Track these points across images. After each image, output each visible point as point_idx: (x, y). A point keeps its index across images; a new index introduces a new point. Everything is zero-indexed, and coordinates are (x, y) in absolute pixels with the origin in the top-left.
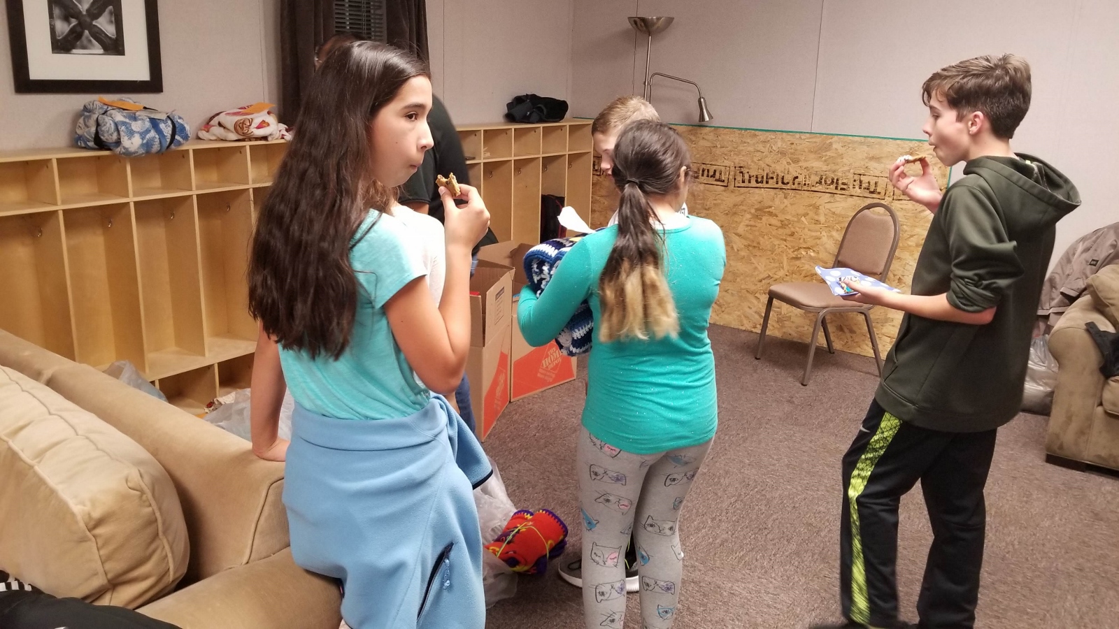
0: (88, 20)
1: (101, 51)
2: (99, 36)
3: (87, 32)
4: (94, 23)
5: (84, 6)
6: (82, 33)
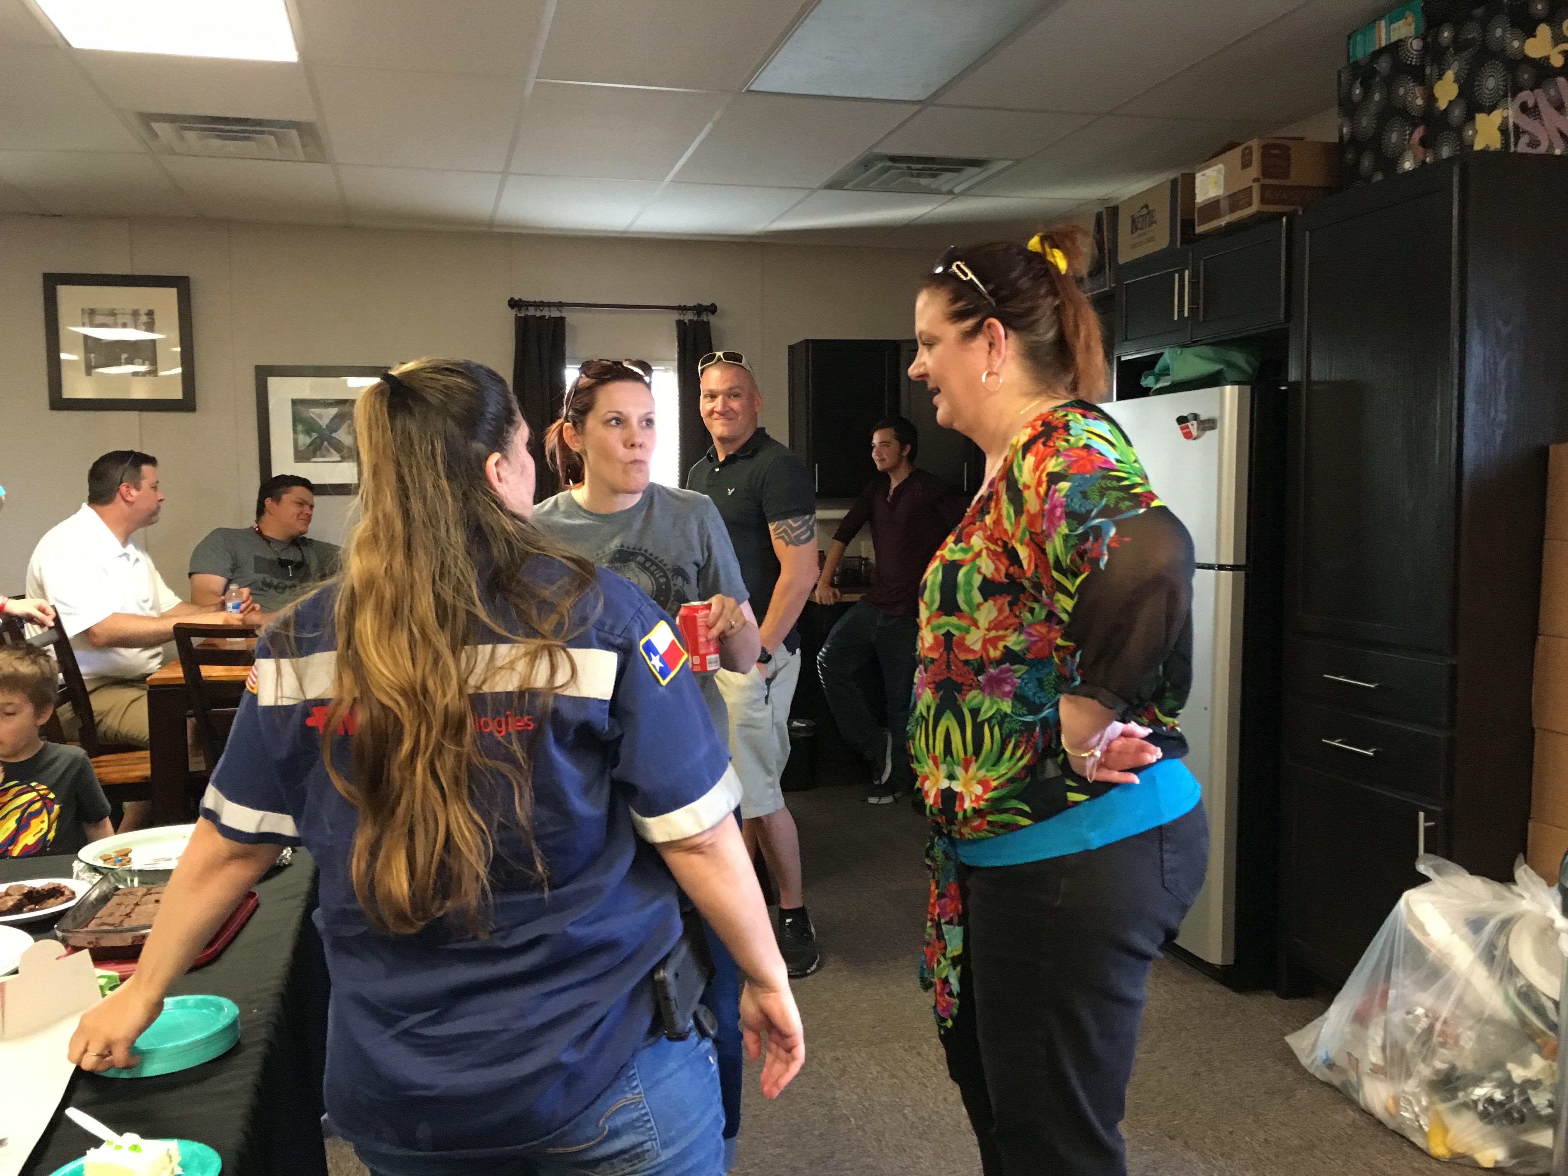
0: (328, 433)
1: (339, 459)
2: (338, 447)
3: (326, 443)
4: (333, 435)
5: (324, 422)
6: (322, 444)
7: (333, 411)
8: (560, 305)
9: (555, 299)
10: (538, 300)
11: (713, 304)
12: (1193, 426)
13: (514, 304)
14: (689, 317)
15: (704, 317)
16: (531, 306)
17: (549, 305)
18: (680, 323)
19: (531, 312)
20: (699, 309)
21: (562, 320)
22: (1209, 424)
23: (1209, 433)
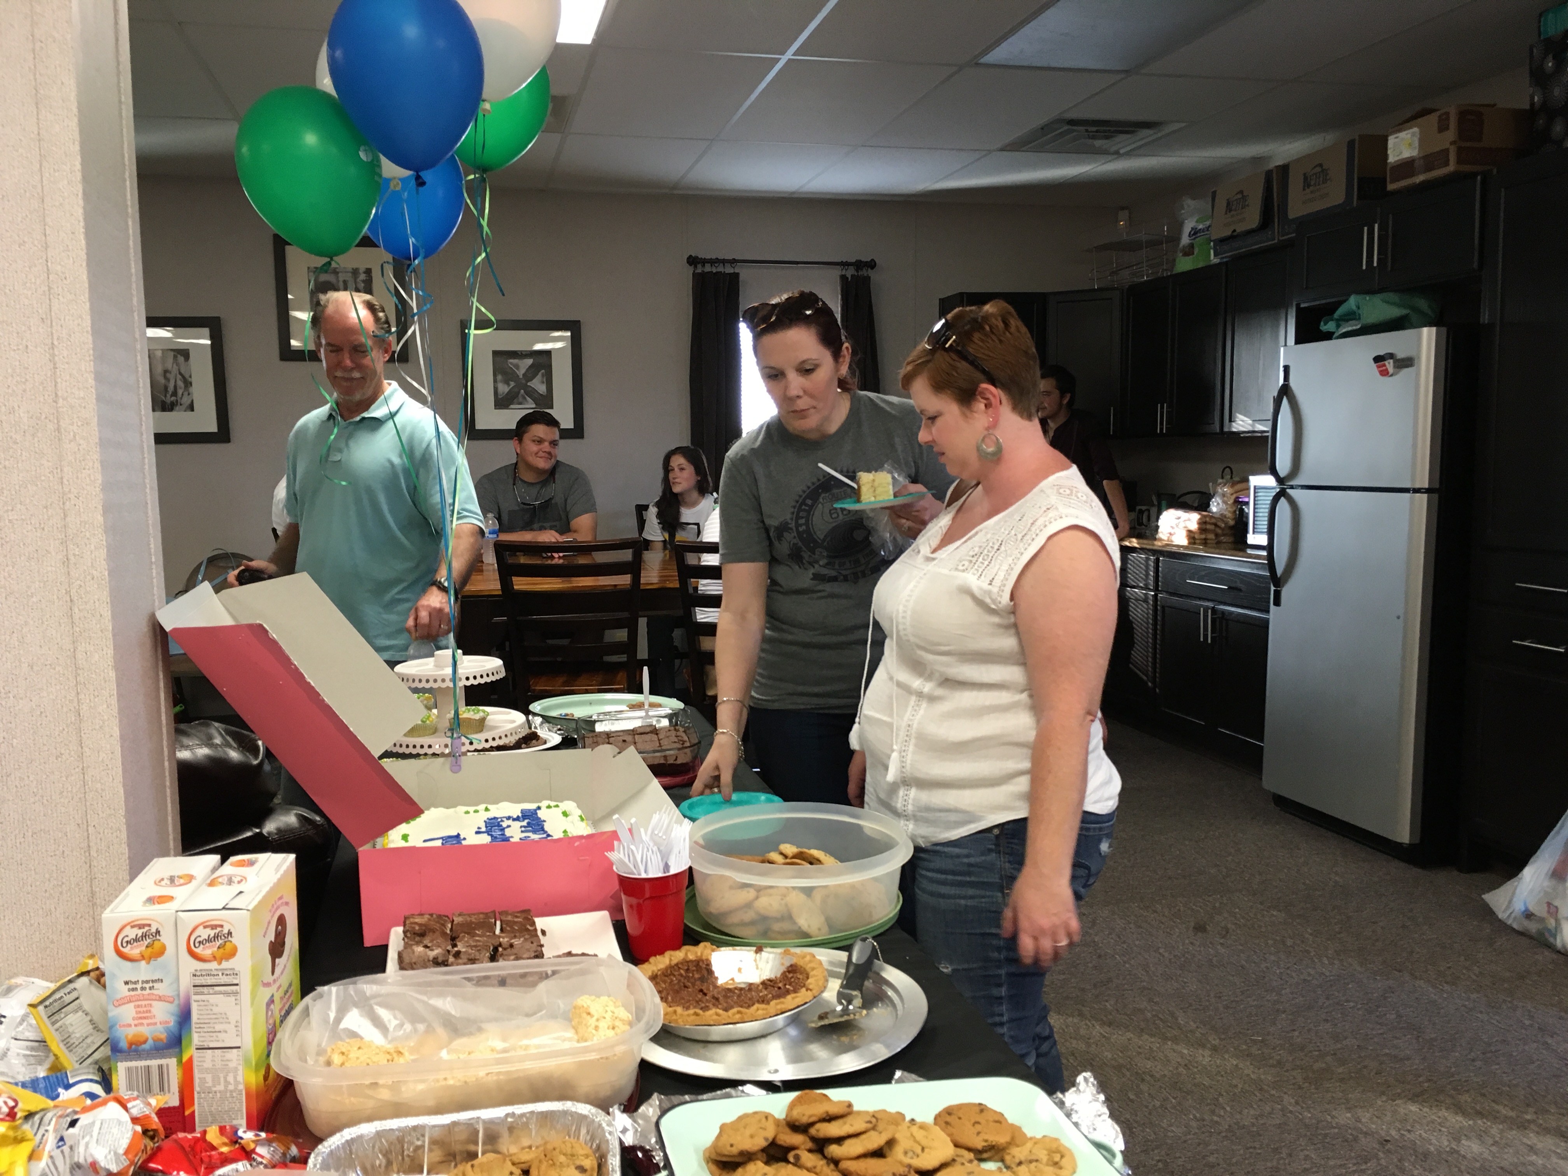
5: (521, 372)
6: (519, 392)
7: (529, 361)
8: (734, 262)
9: (729, 257)
10: (714, 257)
11: (873, 260)
12: (1389, 365)
13: (693, 261)
14: (850, 272)
15: (864, 272)
16: (708, 262)
17: (724, 262)
18: (843, 278)
19: (708, 268)
20: (859, 265)
21: (736, 276)
22: (1406, 363)
23: (1406, 371)
